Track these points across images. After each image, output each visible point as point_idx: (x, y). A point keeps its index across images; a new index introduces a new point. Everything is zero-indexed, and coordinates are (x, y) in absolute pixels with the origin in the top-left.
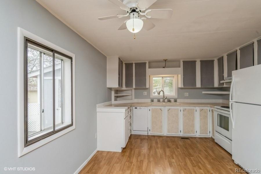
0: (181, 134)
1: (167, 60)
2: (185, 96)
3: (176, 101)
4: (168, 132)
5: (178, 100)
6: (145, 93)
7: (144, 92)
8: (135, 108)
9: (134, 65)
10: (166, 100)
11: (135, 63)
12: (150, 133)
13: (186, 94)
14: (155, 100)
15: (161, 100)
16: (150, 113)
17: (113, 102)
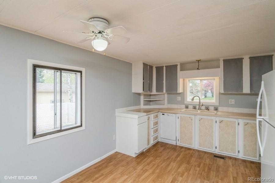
0: (217, 152)
1: (200, 60)
2: (230, 103)
3: (216, 109)
4: (200, 145)
5: (219, 107)
6: (179, 98)
7: (177, 97)
8: (163, 114)
9: (164, 68)
10: (203, 108)
11: (165, 66)
12: (179, 144)
13: (231, 101)
14: (191, 107)
15: (197, 107)
16: (178, 121)
17: (142, 106)
